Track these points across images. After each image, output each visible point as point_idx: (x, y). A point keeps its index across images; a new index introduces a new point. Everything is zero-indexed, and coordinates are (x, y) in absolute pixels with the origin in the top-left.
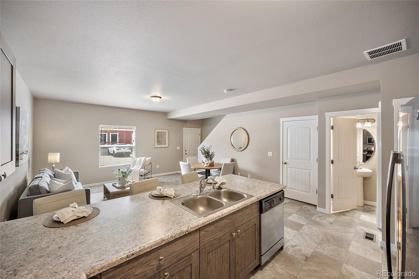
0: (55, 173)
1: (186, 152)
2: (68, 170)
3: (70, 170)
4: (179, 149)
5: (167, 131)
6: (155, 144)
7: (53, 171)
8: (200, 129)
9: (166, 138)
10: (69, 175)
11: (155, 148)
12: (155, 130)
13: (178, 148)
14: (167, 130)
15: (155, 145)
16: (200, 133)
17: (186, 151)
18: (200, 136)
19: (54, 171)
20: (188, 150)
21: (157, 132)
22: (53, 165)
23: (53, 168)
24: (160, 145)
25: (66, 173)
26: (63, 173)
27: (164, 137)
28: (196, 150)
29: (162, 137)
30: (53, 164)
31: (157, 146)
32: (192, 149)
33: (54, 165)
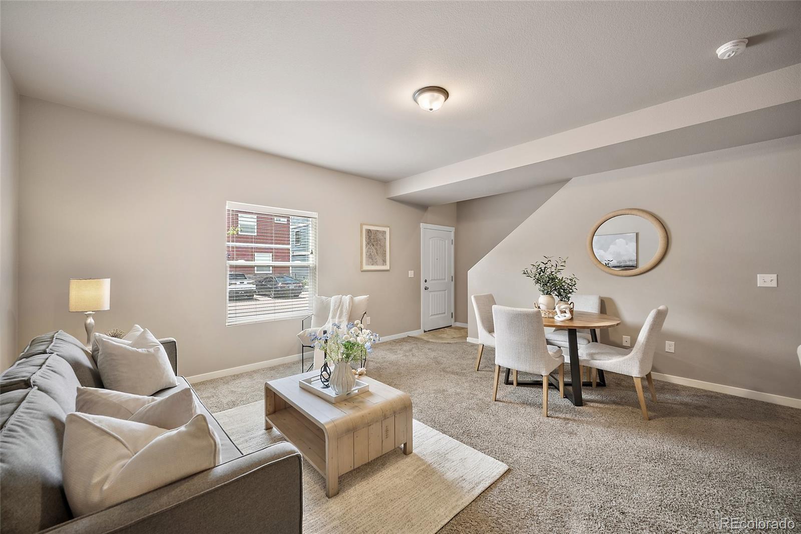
0: (95, 350)
1: (427, 285)
2: (143, 336)
3: (151, 337)
4: (413, 276)
5: (387, 230)
6: (361, 262)
7: (89, 340)
8: (454, 228)
9: (385, 246)
10: (149, 355)
11: (362, 271)
12: (362, 225)
13: (411, 274)
14: (389, 227)
15: (362, 265)
16: (453, 238)
17: (426, 281)
18: (453, 247)
19: (92, 340)
20: (431, 279)
21: (366, 230)
22: (86, 320)
23: (88, 329)
24: (372, 265)
25: (140, 350)
26: (128, 350)
27: (380, 245)
28: (445, 279)
29: (377, 244)
30: (88, 316)
31: (366, 267)
32: (438, 278)
33: (90, 321)
